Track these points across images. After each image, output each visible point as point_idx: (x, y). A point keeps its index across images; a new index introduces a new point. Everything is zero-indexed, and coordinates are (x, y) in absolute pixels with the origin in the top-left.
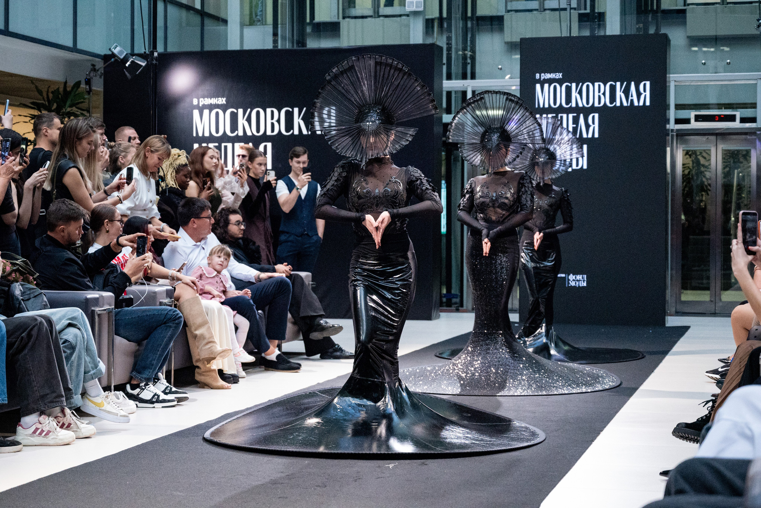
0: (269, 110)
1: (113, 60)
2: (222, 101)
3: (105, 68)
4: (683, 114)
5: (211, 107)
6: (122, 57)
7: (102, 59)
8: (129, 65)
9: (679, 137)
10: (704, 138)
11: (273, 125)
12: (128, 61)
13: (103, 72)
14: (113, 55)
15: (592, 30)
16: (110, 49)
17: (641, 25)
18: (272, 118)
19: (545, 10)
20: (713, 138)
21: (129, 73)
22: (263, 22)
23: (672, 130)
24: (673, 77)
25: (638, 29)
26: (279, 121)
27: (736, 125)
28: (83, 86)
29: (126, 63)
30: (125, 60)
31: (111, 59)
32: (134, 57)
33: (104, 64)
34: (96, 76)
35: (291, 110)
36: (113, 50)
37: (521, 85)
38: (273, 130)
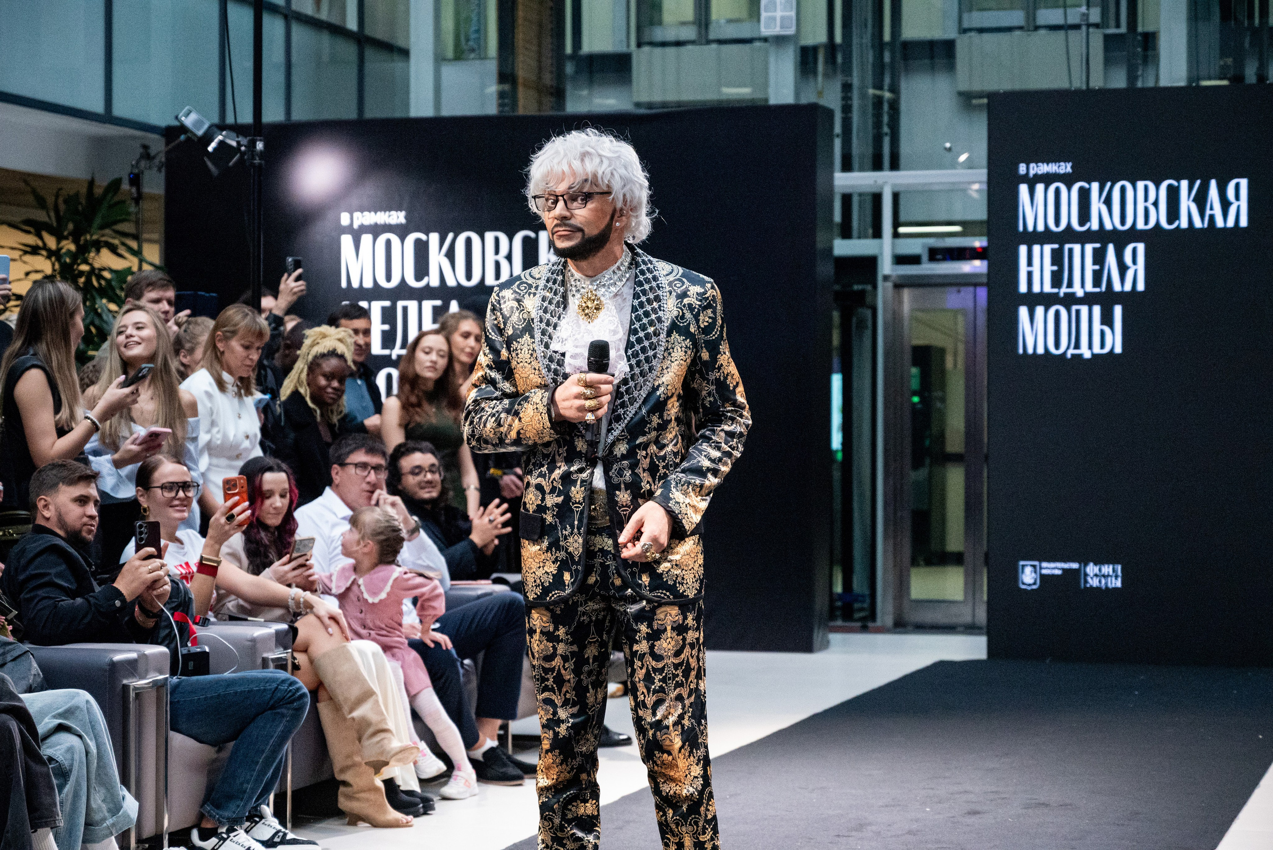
0: (489, 236)
1: (183, 137)
2: (398, 217)
3: (167, 152)
5: (376, 230)
6: (200, 132)
7: (162, 135)
8: (215, 149)
11: (497, 265)
12: (212, 141)
13: (164, 159)
14: (183, 129)
15: (1131, 73)
16: (177, 117)
17: (1229, 61)
18: (497, 251)
19: (1038, 27)
21: (214, 164)
22: (478, 53)
25: (1224, 69)
26: (509, 257)
28: (125, 186)
29: (209, 144)
30: (207, 138)
31: (179, 137)
32: (224, 133)
33: (166, 146)
34: (150, 168)
35: (532, 235)
36: (183, 118)
37: (989, 184)
38: (498, 276)
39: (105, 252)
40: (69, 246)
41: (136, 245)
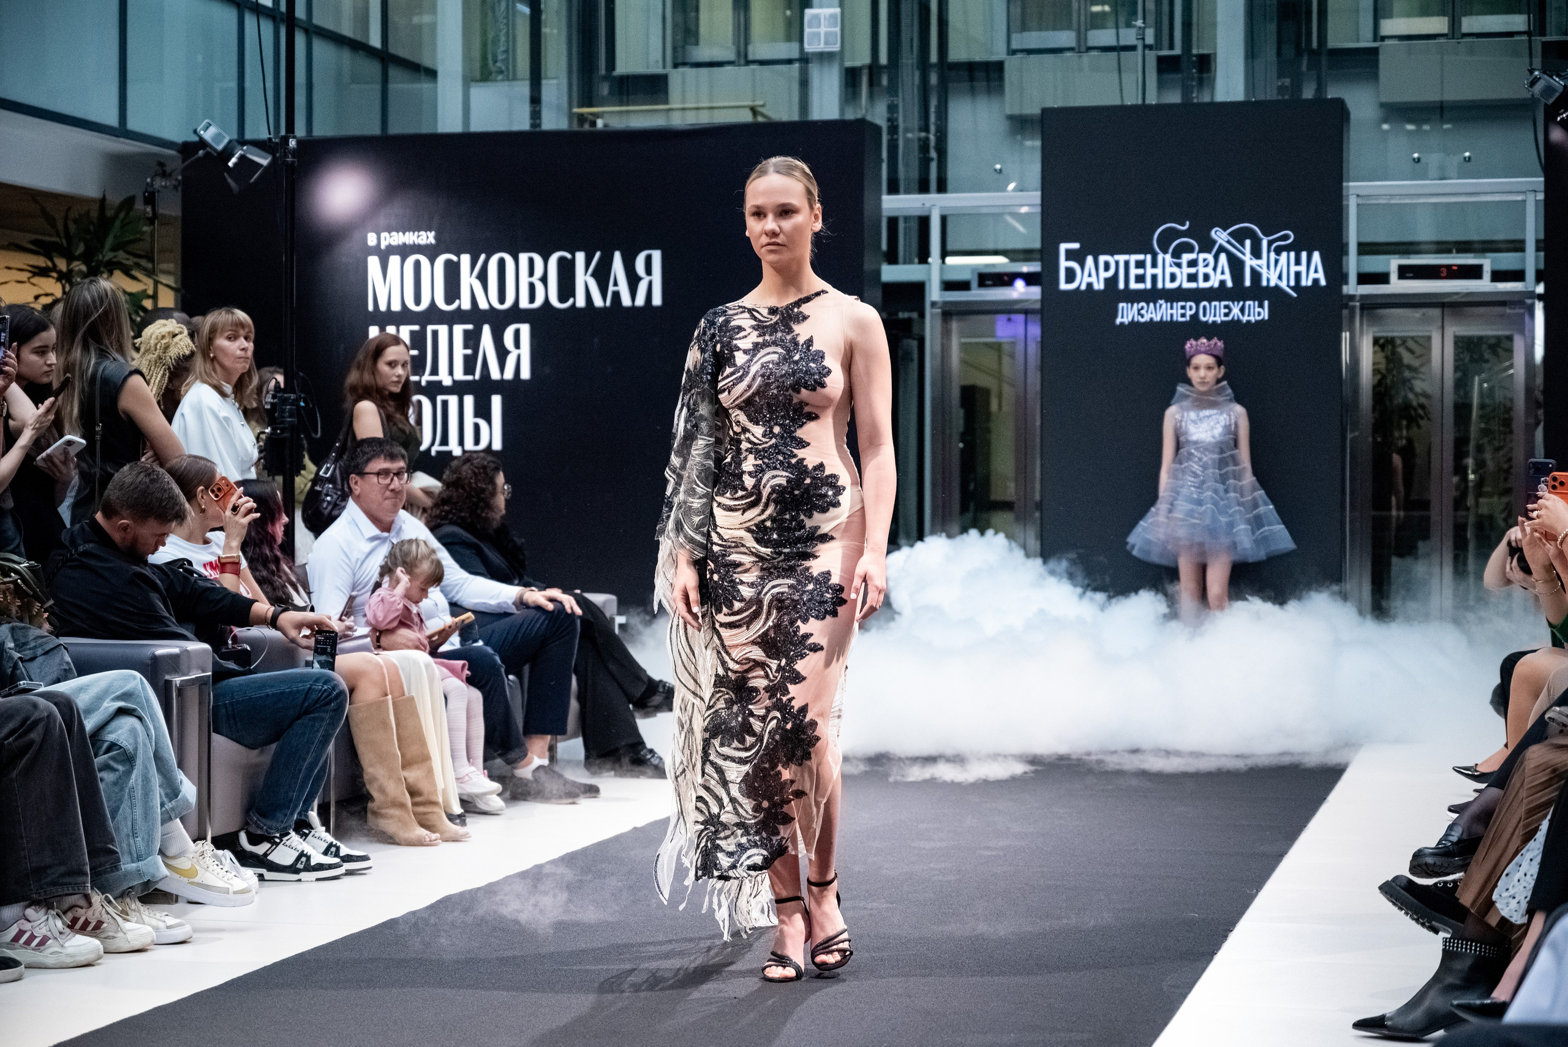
0: (524, 258)
1: (201, 152)
2: (427, 238)
3: (184, 170)
4: (1374, 263)
5: (404, 251)
6: (220, 147)
7: (179, 152)
8: (235, 165)
9: (1366, 312)
10: (1417, 314)
11: (532, 287)
12: (232, 155)
13: (180, 178)
14: (202, 143)
15: (1186, 92)
16: (195, 132)
17: (1287, 81)
18: (531, 273)
19: (1090, 49)
20: (1436, 312)
21: (235, 180)
22: (509, 75)
23: (1352, 298)
24: (1355, 187)
25: (1281, 89)
26: (544, 279)
27: (1484, 285)
28: (139, 206)
29: (229, 160)
30: (227, 153)
31: (197, 153)
32: (245, 148)
33: (184, 161)
34: (165, 187)
35: (569, 256)
36: (202, 132)
37: (1043, 205)
38: (532, 299)
39: (117, 274)
40: (79, 266)
41: (150, 266)
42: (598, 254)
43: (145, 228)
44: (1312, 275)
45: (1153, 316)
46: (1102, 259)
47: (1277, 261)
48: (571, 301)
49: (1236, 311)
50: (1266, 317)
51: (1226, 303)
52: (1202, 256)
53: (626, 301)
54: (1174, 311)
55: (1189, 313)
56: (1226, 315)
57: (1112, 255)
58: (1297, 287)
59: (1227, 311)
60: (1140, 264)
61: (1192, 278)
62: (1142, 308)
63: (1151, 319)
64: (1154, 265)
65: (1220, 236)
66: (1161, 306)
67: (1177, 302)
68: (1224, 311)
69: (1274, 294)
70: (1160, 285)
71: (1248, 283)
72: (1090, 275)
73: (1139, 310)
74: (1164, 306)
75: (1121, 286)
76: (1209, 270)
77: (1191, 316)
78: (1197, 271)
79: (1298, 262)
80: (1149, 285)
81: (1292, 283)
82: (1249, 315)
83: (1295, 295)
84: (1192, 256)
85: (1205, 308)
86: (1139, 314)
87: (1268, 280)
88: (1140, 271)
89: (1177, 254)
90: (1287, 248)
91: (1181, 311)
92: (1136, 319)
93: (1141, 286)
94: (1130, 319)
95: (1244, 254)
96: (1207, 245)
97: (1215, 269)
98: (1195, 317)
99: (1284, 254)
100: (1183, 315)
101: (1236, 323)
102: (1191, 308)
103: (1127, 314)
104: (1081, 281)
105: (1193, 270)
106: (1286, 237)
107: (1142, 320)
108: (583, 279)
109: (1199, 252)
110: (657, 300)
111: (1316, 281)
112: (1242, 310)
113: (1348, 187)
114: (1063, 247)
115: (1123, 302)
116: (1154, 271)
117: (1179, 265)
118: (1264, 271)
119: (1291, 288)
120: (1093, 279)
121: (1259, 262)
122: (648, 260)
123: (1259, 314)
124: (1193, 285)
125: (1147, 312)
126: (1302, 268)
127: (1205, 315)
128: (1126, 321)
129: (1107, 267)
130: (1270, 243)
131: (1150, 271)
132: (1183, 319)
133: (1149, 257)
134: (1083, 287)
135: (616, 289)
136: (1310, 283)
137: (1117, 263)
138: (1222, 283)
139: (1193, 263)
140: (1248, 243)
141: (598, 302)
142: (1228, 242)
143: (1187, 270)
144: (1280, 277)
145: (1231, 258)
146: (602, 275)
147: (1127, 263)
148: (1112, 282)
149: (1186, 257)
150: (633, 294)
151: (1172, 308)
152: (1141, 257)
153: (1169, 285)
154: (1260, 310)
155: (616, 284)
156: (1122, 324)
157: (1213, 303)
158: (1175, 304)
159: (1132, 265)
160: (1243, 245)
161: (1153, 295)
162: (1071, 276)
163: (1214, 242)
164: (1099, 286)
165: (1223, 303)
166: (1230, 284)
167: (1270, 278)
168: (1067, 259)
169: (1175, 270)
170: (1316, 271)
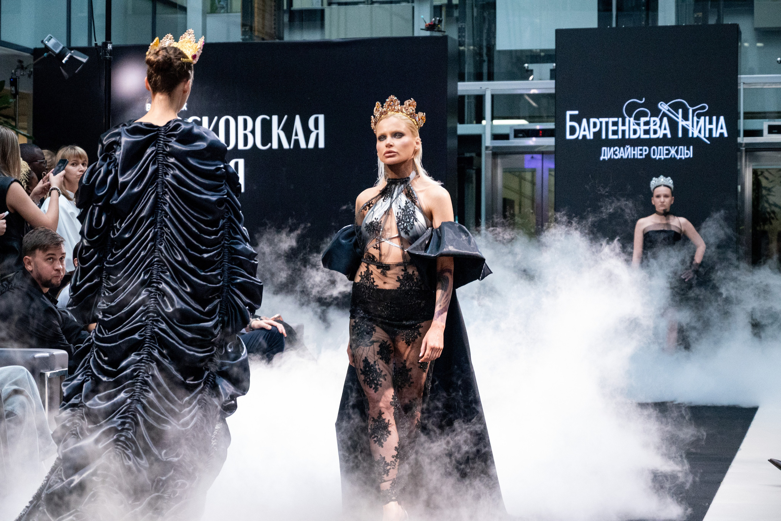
0: (241, 119)
1: (45, 54)
3: (35, 65)
4: (754, 124)
6: (57, 51)
7: (32, 54)
8: (66, 62)
9: (748, 153)
10: (779, 155)
11: (246, 136)
12: (65, 56)
13: (32, 70)
14: (47, 49)
16: (42, 42)
17: (700, 14)
18: (245, 128)
21: (66, 71)
22: (228, 9)
23: (741, 144)
24: (745, 78)
25: (696, 19)
26: (253, 132)
28: (7, 87)
29: (63, 59)
30: (62, 55)
31: (43, 54)
32: (72, 52)
33: (34, 60)
34: (23, 75)
35: (268, 118)
36: (46, 42)
37: (556, 88)
38: (246, 144)
41: (13, 124)
42: (286, 117)
43: (11, 100)
44: (719, 131)
45: (623, 155)
46: (592, 120)
47: (698, 122)
48: (269, 145)
49: (673, 152)
50: (691, 156)
51: (667, 147)
52: (653, 119)
53: (303, 145)
54: (636, 152)
55: (644, 153)
56: (667, 154)
57: (598, 118)
58: (710, 138)
59: (667, 152)
60: (615, 124)
61: (647, 132)
62: (616, 150)
63: (622, 157)
64: (624, 124)
65: (664, 107)
66: (627, 149)
67: (638, 146)
68: (665, 152)
69: (696, 142)
70: (627, 137)
71: (680, 135)
72: (584, 130)
73: (614, 152)
74: (629, 149)
75: (604, 137)
76: (657, 127)
77: (646, 155)
78: (650, 128)
79: (711, 123)
80: (620, 137)
81: (707, 135)
82: (681, 155)
83: (709, 142)
84: (647, 119)
85: (654, 150)
86: (614, 154)
87: (693, 133)
88: (615, 128)
89: (637, 118)
90: (705, 114)
91: (639, 152)
92: (612, 157)
93: (615, 137)
94: (609, 157)
95: (678, 118)
96: (656, 112)
97: (660, 127)
98: (648, 155)
99: (702, 118)
100: (641, 155)
101: (673, 159)
102: (646, 151)
103: (607, 153)
104: (579, 134)
105: (647, 128)
106: (703, 108)
107: (616, 158)
108: (277, 131)
109: (651, 116)
110: (321, 145)
111: (722, 134)
112: (677, 152)
113: (740, 78)
114: (569, 113)
115: (605, 146)
116: (624, 128)
117: (639, 124)
118: (690, 128)
119: (706, 138)
120: (587, 133)
121: (687, 123)
122: (316, 120)
123: (687, 154)
124: (647, 136)
125: (619, 152)
126: (713, 126)
127: (654, 155)
128: (606, 158)
129: (595, 125)
130: (694, 111)
131: (621, 128)
132: (641, 157)
133: (620, 119)
134: (580, 138)
135: (296, 138)
136: (718, 135)
137: (601, 123)
138: (665, 135)
139: (647, 123)
140: (680, 111)
141: (286, 146)
142: (668, 110)
143: (643, 127)
144: (700, 132)
145: (670, 120)
146: (288, 130)
147: (607, 123)
148: (597, 134)
149: (643, 120)
150: (307, 141)
151: (634, 150)
152: (615, 119)
153: (633, 137)
154: (688, 151)
155: (296, 135)
156: (604, 160)
157: (659, 148)
158: (636, 148)
159: (610, 124)
160: (678, 113)
161: (623, 142)
162: (573, 130)
163: (660, 110)
164: (590, 136)
165: (665, 147)
166: (669, 136)
167: (694, 132)
168: (571, 121)
169: (636, 127)
170: (722, 128)
